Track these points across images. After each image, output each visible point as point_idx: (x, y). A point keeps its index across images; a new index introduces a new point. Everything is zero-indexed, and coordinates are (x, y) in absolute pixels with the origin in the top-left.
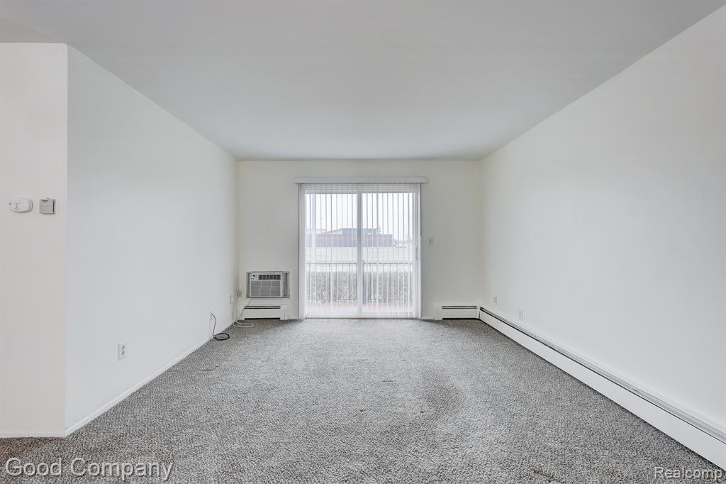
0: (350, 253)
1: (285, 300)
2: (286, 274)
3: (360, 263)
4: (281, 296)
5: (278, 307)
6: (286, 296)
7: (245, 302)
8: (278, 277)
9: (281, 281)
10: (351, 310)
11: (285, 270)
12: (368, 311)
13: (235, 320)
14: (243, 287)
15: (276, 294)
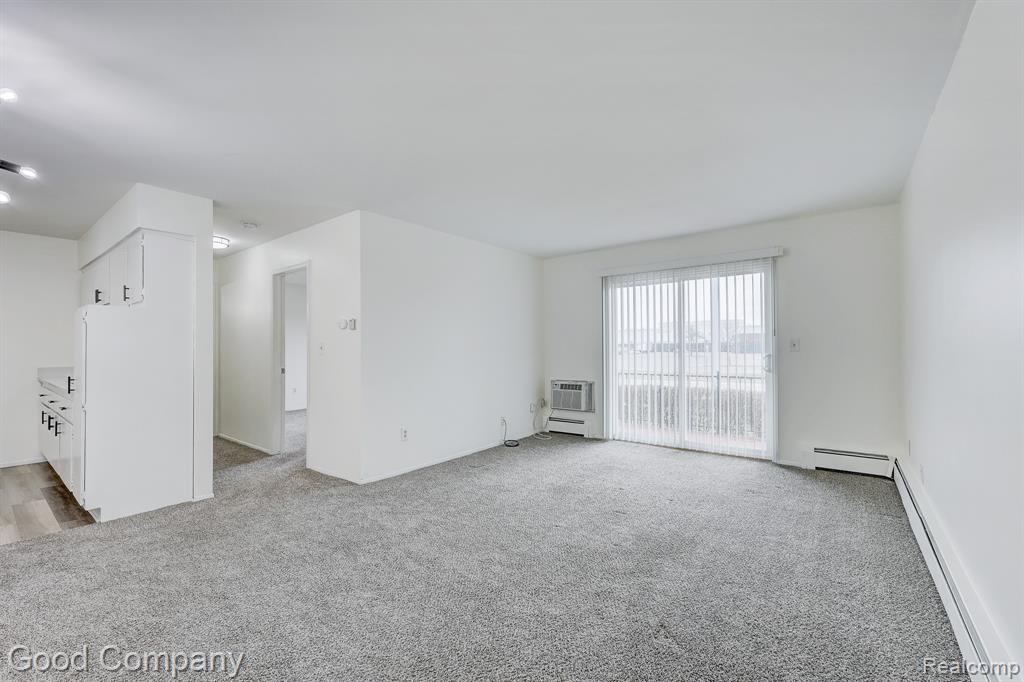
0: (668, 363)
1: (588, 414)
2: (591, 386)
3: (679, 376)
4: (583, 408)
5: (582, 422)
6: (590, 409)
7: (548, 412)
8: (579, 387)
9: (583, 392)
10: (668, 437)
11: (590, 380)
12: (692, 439)
13: (537, 431)
14: (548, 397)
15: (577, 407)
